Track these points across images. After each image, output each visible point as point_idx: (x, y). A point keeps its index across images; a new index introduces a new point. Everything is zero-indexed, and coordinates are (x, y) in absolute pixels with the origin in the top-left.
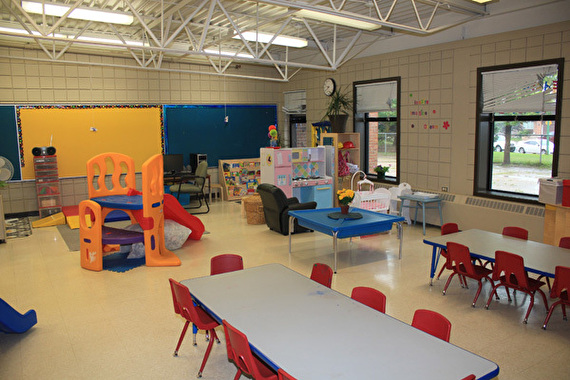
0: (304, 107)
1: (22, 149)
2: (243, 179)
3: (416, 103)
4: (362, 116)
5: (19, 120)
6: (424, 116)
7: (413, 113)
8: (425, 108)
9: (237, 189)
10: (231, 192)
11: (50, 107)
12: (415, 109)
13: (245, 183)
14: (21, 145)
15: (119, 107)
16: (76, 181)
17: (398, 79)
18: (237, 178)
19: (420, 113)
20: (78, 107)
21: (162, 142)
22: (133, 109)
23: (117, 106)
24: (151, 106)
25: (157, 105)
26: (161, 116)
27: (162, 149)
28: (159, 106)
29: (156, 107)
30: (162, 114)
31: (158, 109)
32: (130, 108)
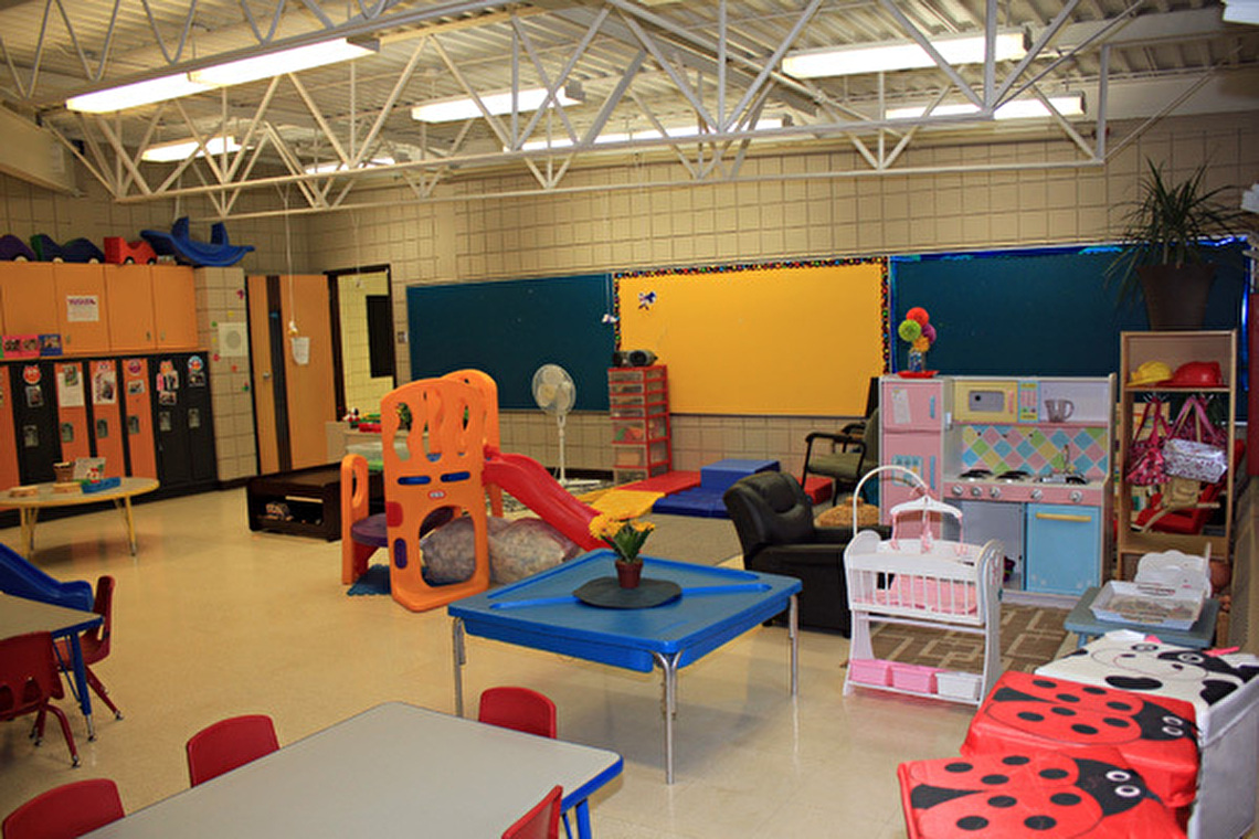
5: (617, 299)
14: (618, 346)
15: (790, 265)
20: (711, 269)
21: (886, 347)
22: (820, 268)
23: (786, 265)
24: (859, 259)
25: (876, 259)
26: (884, 282)
27: (884, 363)
28: (879, 260)
29: (869, 261)
30: (885, 278)
31: (877, 267)
32: (814, 268)
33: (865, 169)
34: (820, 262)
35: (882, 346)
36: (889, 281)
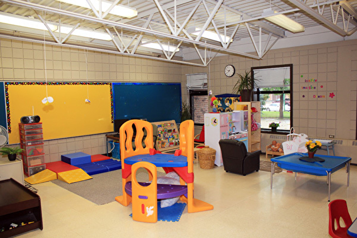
0: (205, 84)
1: (9, 118)
2: (166, 136)
3: (306, 81)
4: (256, 90)
5: (7, 94)
6: (313, 90)
7: (304, 88)
8: (315, 85)
9: (163, 143)
10: (160, 145)
11: (31, 84)
12: (306, 85)
13: (167, 138)
14: (9, 115)
15: (82, 84)
16: (51, 142)
17: (291, 66)
18: (162, 135)
19: (310, 88)
20: (53, 83)
21: (112, 111)
22: (92, 85)
23: (81, 83)
24: (104, 83)
25: (108, 83)
26: (111, 91)
27: (111, 116)
28: (109, 84)
29: (107, 84)
30: (111, 90)
31: (109, 86)
32: (90, 85)
33: (165, 58)
34: (92, 83)
35: (111, 110)
36: (112, 90)
